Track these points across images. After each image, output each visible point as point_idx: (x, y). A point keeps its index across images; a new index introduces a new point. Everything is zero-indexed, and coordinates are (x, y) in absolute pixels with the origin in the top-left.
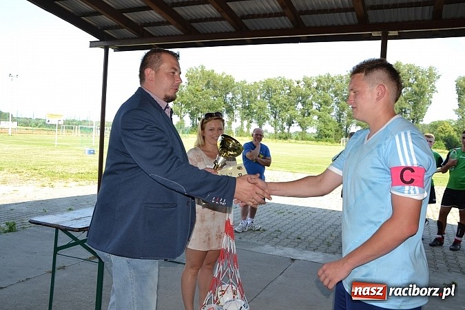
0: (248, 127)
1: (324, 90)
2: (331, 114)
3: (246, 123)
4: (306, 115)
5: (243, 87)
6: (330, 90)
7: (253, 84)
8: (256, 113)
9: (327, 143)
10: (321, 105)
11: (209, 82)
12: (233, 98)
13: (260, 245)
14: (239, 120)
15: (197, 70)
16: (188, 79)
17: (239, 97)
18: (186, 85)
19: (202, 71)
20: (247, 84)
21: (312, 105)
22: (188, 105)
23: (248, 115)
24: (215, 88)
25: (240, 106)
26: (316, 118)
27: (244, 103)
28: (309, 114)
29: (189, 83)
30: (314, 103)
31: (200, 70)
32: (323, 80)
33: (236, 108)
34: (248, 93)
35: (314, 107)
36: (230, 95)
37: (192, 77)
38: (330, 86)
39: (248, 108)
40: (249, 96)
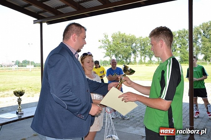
0: (144, 59)
1: (182, 37)
2: (187, 49)
3: (143, 57)
4: (174, 51)
5: (140, 40)
6: (186, 37)
7: (145, 38)
8: (148, 52)
9: (186, 64)
10: (181, 45)
11: (123, 39)
12: (136, 46)
13: (126, 127)
14: (139, 56)
15: (117, 34)
16: (113, 38)
17: (138, 45)
18: (112, 41)
19: (119, 34)
20: (142, 38)
21: (176, 45)
22: (114, 51)
23: (144, 54)
24: (126, 41)
25: (139, 49)
26: (179, 52)
27: (141, 48)
28: (175, 51)
29: (113, 40)
30: (177, 45)
31: (118, 33)
32: (181, 32)
33: (137, 50)
34: (143, 42)
35: (178, 47)
36: (134, 45)
37: (114, 37)
38: (186, 35)
39: (143, 50)
40: (144, 44)
